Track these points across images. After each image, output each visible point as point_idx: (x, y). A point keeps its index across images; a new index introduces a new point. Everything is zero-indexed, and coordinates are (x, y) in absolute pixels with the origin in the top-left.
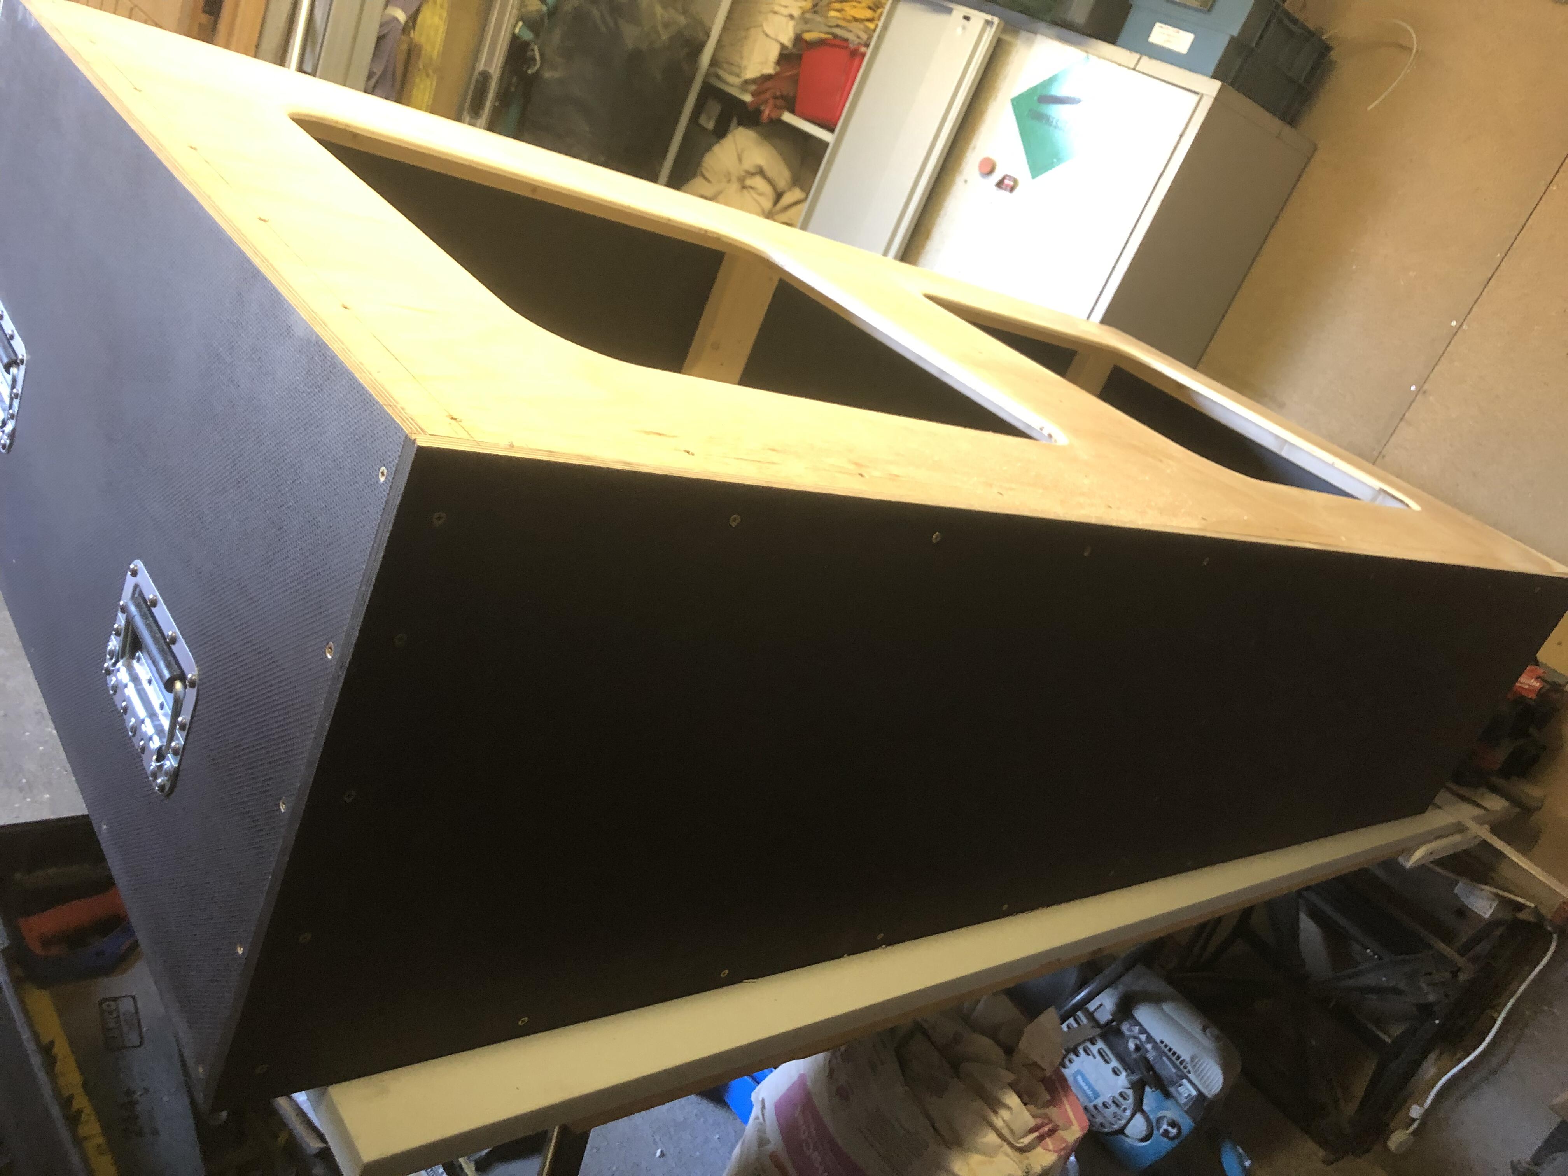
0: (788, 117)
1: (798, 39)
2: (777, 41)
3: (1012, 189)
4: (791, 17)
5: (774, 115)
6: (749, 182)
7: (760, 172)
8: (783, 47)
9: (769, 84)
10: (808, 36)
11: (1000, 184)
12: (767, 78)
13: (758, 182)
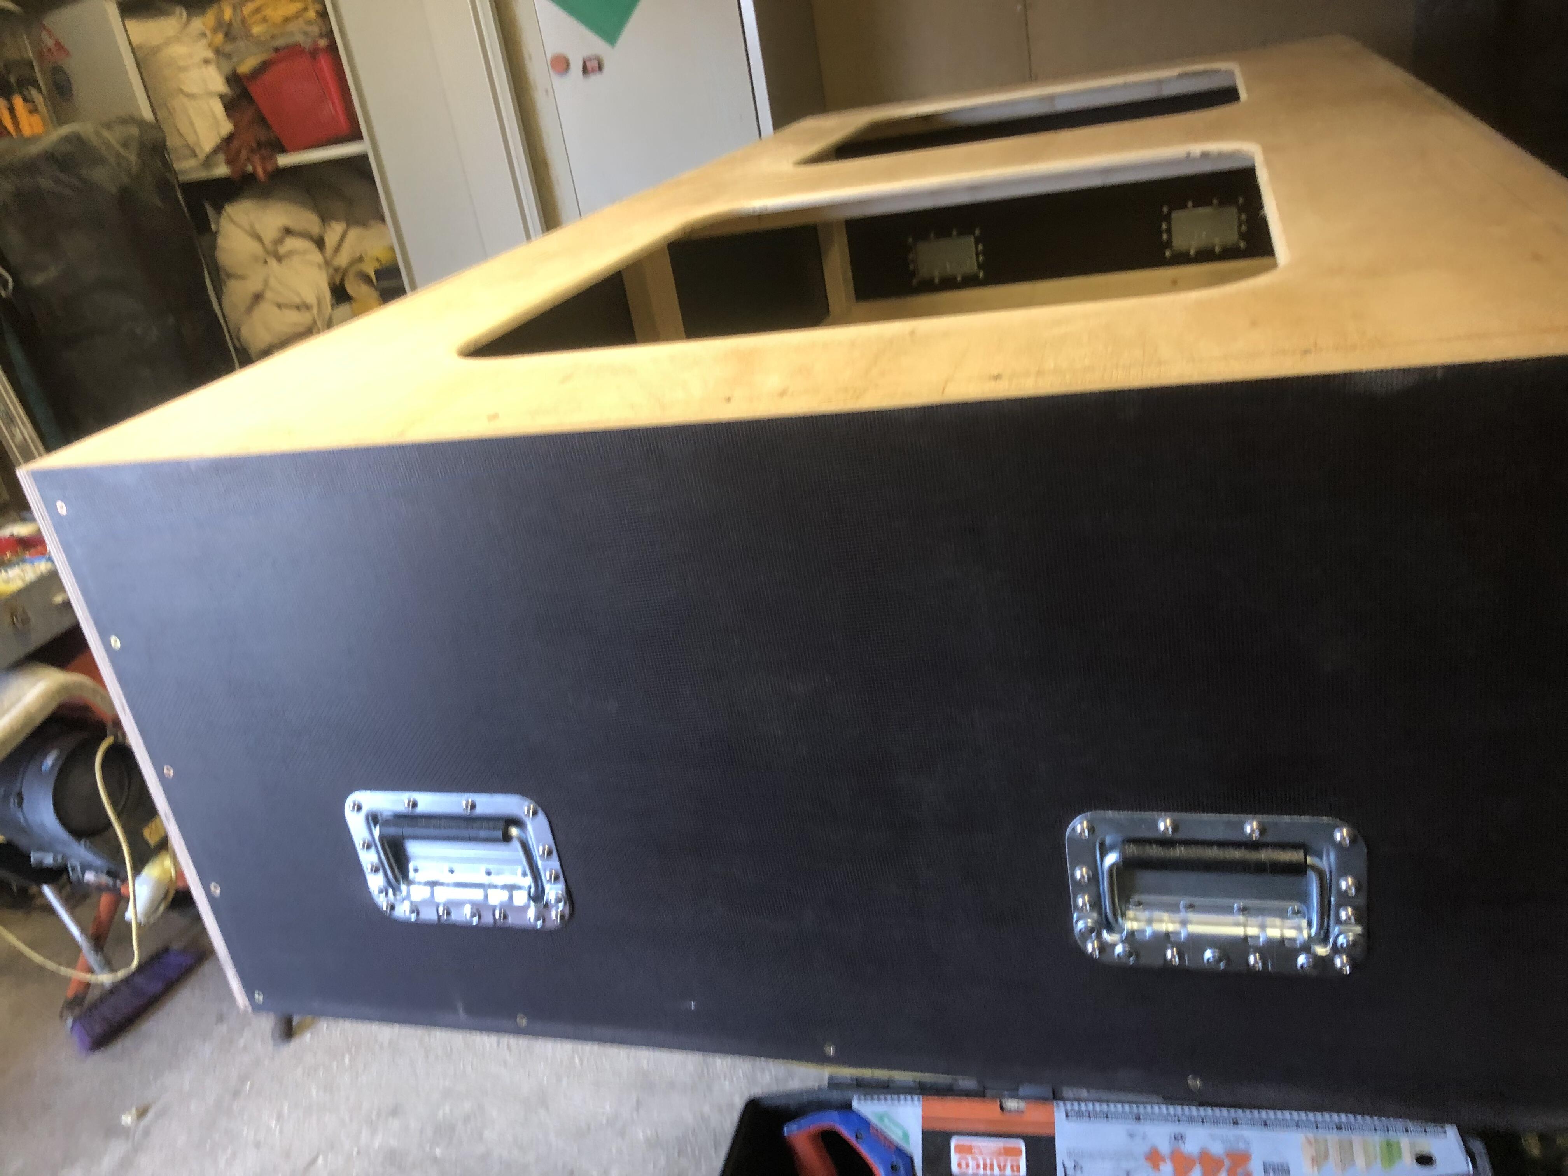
0: (284, 160)
1: (233, 79)
2: (210, 94)
3: (600, 67)
4: (206, 62)
5: (270, 168)
6: (282, 250)
7: (288, 232)
8: (222, 97)
9: (235, 144)
10: (246, 67)
11: (585, 70)
12: (228, 140)
13: (292, 243)
